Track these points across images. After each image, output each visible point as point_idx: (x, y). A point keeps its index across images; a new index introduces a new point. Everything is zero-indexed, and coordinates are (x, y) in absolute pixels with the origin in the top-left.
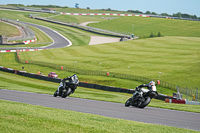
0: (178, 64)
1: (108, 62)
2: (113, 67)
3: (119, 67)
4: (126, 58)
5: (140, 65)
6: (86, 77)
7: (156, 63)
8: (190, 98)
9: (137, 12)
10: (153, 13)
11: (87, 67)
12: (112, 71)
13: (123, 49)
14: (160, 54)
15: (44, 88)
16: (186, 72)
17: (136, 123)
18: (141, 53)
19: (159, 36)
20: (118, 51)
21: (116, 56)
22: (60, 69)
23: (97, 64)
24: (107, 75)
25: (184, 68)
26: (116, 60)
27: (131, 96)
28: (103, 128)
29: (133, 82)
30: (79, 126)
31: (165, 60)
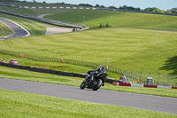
0: (124, 51)
1: (62, 50)
2: (66, 55)
3: (72, 54)
4: (78, 46)
5: (90, 52)
6: (42, 63)
7: (105, 50)
8: (135, 81)
9: (88, 5)
10: (102, 7)
11: (43, 54)
12: (66, 57)
13: (76, 38)
14: (108, 43)
15: (5, 73)
16: (131, 58)
17: (89, 103)
18: (91, 42)
19: (107, 26)
20: (71, 40)
21: (69, 45)
22: (20, 57)
23: (52, 51)
24: (61, 62)
25: (129, 55)
26: (69, 48)
27: (83, 80)
28: (60, 109)
29: (85, 68)
30: (38, 107)
31: (113, 48)
